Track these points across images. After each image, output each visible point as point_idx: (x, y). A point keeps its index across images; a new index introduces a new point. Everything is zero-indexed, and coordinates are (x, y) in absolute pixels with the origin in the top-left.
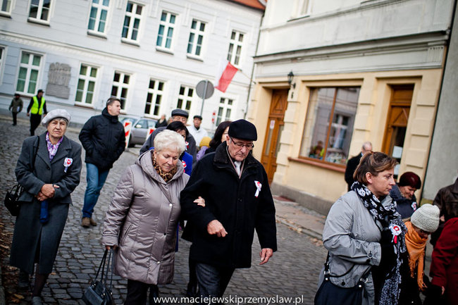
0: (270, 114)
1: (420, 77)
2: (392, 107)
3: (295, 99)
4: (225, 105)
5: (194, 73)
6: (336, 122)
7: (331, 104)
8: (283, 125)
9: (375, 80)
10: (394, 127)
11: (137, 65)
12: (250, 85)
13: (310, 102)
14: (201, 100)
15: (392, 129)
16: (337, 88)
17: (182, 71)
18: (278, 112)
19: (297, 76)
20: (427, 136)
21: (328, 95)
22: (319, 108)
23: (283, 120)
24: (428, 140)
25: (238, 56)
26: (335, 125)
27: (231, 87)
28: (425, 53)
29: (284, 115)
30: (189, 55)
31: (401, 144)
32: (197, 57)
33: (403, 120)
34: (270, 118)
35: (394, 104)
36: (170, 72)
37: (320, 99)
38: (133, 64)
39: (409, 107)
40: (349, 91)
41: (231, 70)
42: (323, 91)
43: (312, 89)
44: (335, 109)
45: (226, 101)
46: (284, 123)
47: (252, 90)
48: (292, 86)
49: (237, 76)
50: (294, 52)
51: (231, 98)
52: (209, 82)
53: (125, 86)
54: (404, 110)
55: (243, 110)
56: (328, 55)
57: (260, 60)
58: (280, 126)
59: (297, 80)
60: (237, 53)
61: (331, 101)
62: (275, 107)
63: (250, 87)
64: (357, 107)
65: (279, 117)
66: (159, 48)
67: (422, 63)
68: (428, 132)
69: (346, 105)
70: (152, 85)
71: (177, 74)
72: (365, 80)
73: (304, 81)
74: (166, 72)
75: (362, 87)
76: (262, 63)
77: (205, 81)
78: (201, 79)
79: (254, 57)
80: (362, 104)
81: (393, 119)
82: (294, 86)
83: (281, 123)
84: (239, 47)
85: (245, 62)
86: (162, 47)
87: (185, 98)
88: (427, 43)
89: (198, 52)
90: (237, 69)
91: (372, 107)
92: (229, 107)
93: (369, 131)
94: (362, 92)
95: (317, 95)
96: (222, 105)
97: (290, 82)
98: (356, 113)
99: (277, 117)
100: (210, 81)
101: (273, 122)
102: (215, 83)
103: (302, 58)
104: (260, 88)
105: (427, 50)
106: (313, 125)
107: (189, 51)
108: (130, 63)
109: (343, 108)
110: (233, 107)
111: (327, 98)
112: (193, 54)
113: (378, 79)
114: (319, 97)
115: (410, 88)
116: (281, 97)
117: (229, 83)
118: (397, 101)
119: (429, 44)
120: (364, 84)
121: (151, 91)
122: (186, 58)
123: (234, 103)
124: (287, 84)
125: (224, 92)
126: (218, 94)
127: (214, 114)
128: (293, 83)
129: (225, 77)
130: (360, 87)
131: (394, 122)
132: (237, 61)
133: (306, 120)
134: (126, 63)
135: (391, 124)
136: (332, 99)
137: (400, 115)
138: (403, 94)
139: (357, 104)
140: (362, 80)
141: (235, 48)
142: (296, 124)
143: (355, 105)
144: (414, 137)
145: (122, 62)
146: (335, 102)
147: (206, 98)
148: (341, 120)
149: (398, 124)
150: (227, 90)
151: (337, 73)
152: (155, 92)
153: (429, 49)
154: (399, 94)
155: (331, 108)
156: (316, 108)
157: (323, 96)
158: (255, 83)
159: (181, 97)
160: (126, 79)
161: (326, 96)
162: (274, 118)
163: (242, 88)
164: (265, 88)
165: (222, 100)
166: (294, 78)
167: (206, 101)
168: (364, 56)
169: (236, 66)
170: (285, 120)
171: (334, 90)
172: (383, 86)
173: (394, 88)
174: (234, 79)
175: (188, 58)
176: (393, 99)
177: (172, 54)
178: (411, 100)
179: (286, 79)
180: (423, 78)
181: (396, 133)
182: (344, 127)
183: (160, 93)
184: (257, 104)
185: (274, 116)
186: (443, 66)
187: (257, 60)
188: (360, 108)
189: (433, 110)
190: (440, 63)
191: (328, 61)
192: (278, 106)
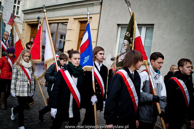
0: (31, 35)
1: (91, 18)
2: (81, 30)
9: (73, 19)
15: (81, 40)
16: (58, 23)
18: (34, 35)
24: (95, 43)
25: (18, 11)
26: (59, 39)
28: (93, 8)
34: (31, 37)
35: (81, 29)
40: (63, 24)
42: (53, 24)
50: (39, 8)
56: (54, 9)
57: (26, 12)
59: (41, 20)
60: (17, 9)
62: (33, 32)
64: (66, 31)
65: (34, 36)
67: (92, 12)
68: (96, 41)
69: (64, 31)
72: (69, 19)
80: (68, 30)
81: (81, 36)
82: (40, 23)
84: (18, 7)
85: (21, 14)
90: (15, 16)
91: (72, 30)
93: (72, 41)
94: (68, 24)
95: (50, 26)
97: (38, 21)
98: (66, 33)
101: (32, 39)
102: (6, 22)
104: (26, 24)
109: (61, 31)
111: (54, 28)
113: (75, 19)
116: (35, 28)
118: (82, 28)
119: (94, 4)
120: (69, 21)
124: (37, 22)
128: (40, 22)
130: (67, 22)
132: (17, 14)
136: (56, 28)
138: (85, 25)
140: (68, 19)
141: (16, 7)
143: (66, 30)
146: (57, 29)
151: (58, 17)
153: (94, 6)
154: (83, 25)
155: (56, 32)
157: (52, 27)
158: (24, 22)
161: (54, 27)
162: (32, 37)
163: (20, 25)
164: (28, 24)
166: (40, 19)
168: (68, 9)
171: (57, 24)
172: (77, 21)
173: (81, 22)
176: (81, 27)
184: (25, 31)
185: (33, 36)
186: (100, 13)
187: (24, 12)
188: (68, 32)
189: (97, 31)
190: (99, 12)
191: (54, 12)
192: (34, 32)
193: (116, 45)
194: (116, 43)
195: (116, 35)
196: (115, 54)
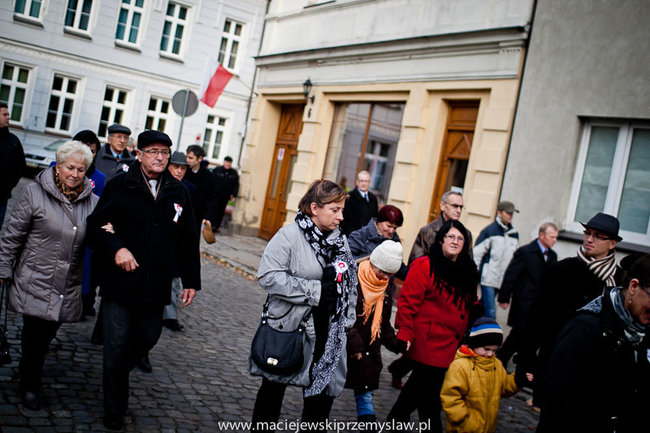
0: (278, 139)
1: (488, 91)
2: (449, 131)
3: (313, 118)
4: (215, 127)
5: (170, 79)
6: (372, 152)
7: (363, 126)
8: (296, 155)
9: (426, 94)
10: (451, 160)
11: (88, 66)
12: (251, 98)
13: (334, 122)
14: (180, 118)
15: (449, 164)
16: (373, 104)
17: (152, 75)
18: (290, 137)
19: (317, 85)
20: (497, 173)
21: (360, 114)
22: (347, 131)
23: (296, 148)
24: (498, 178)
25: (233, 55)
26: (370, 156)
27: (222, 99)
28: (495, 57)
29: (297, 141)
30: (163, 53)
31: (461, 184)
32: (174, 56)
33: (464, 150)
34: (278, 146)
35: (451, 128)
36: (135, 78)
37: (349, 118)
38: (82, 65)
39: (472, 132)
40: (389, 108)
41: (223, 75)
42: (353, 107)
43: (338, 105)
44: (370, 133)
45: (216, 120)
46: (297, 152)
47: (252, 105)
48: (309, 100)
49: (231, 86)
50: (312, 51)
51: (223, 115)
52: (190, 92)
53: (70, 96)
54: (465, 136)
55: (240, 134)
56: (360, 57)
57: (265, 62)
58: (292, 156)
59: (316, 92)
60: (232, 52)
61: (364, 122)
62: (286, 129)
63: (250, 101)
64: (400, 131)
65: (290, 143)
66: (119, 41)
67: (491, 71)
68: (498, 168)
69: (385, 128)
70: (109, 95)
71: (145, 80)
72: (411, 93)
73: (326, 93)
74: (130, 76)
75: (408, 104)
76: (267, 66)
77: (184, 91)
78: (179, 88)
79: (256, 58)
80: (407, 127)
81: (450, 149)
82: (313, 99)
83: (293, 152)
84: (235, 43)
85: (244, 65)
86: (125, 41)
87: (157, 114)
88: (498, 43)
89: (176, 50)
90: (231, 75)
91: (420, 131)
92: (221, 128)
93: (416, 165)
94: (407, 109)
95: (345, 113)
96: (209, 126)
97: (306, 94)
98: (398, 139)
99: (287, 143)
100: (192, 90)
101: (282, 151)
102: (200, 93)
103: (325, 61)
104: (264, 102)
105: (497, 53)
106: (338, 156)
107: (163, 46)
108: (77, 64)
109: (380, 132)
110: (226, 129)
111: (359, 118)
112: (169, 52)
113: (430, 92)
114: (347, 116)
115: (474, 105)
116: (293, 115)
117: (220, 94)
118: (455, 124)
119: (501, 45)
120: (410, 99)
121: (107, 104)
122: (158, 57)
123: (227, 123)
124: (302, 98)
125: (212, 106)
126: (203, 110)
127: (198, 138)
128: (310, 96)
129: (213, 85)
130: (404, 102)
131: (451, 153)
132: (231, 63)
133: (329, 148)
134: (72, 62)
135: (448, 155)
136: (366, 120)
137: (459, 144)
138: (465, 114)
139: (400, 126)
140: (408, 92)
141: (229, 44)
142: (314, 153)
143: (397, 128)
144: (479, 174)
145: (66, 61)
146: (369, 123)
147: (186, 116)
148: (378, 149)
149: (456, 155)
150: (217, 104)
151: (372, 83)
152: (114, 105)
153: (501, 51)
154: (458, 113)
155: (364, 132)
156: (343, 132)
157: (353, 114)
158: (257, 95)
159: (151, 113)
160: (72, 87)
161: (357, 115)
162: (282, 146)
163: (238, 102)
164: (270, 102)
165: (211, 119)
166: (313, 88)
167: (186, 119)
168: (410, 59)
169: (230, 70)
170: (299, 149)
171: (368, 106)
172: (437, 101)
173: (453, 105)
174: (227, 88)
175: (162, 57)
176: (450, 121)
177: (139, 51)
178: (475, 121)
179: (301, 90)
180: (493, 92)
181: (454, 169)
182: (382, 159)
183: (120, 106)
184: (259, 125)
185: (284, 142)
186: (520, 75)
187: (260, 62)
188: (405, 133)
189: (505, 136)
190: (516, 71)
191: (360, 66)
192: (289, 128)
193: (570, 188)
194: (572, 180)
195: (574, 152)
196: (565, 217)
